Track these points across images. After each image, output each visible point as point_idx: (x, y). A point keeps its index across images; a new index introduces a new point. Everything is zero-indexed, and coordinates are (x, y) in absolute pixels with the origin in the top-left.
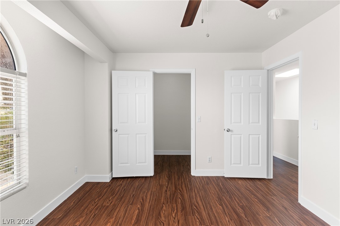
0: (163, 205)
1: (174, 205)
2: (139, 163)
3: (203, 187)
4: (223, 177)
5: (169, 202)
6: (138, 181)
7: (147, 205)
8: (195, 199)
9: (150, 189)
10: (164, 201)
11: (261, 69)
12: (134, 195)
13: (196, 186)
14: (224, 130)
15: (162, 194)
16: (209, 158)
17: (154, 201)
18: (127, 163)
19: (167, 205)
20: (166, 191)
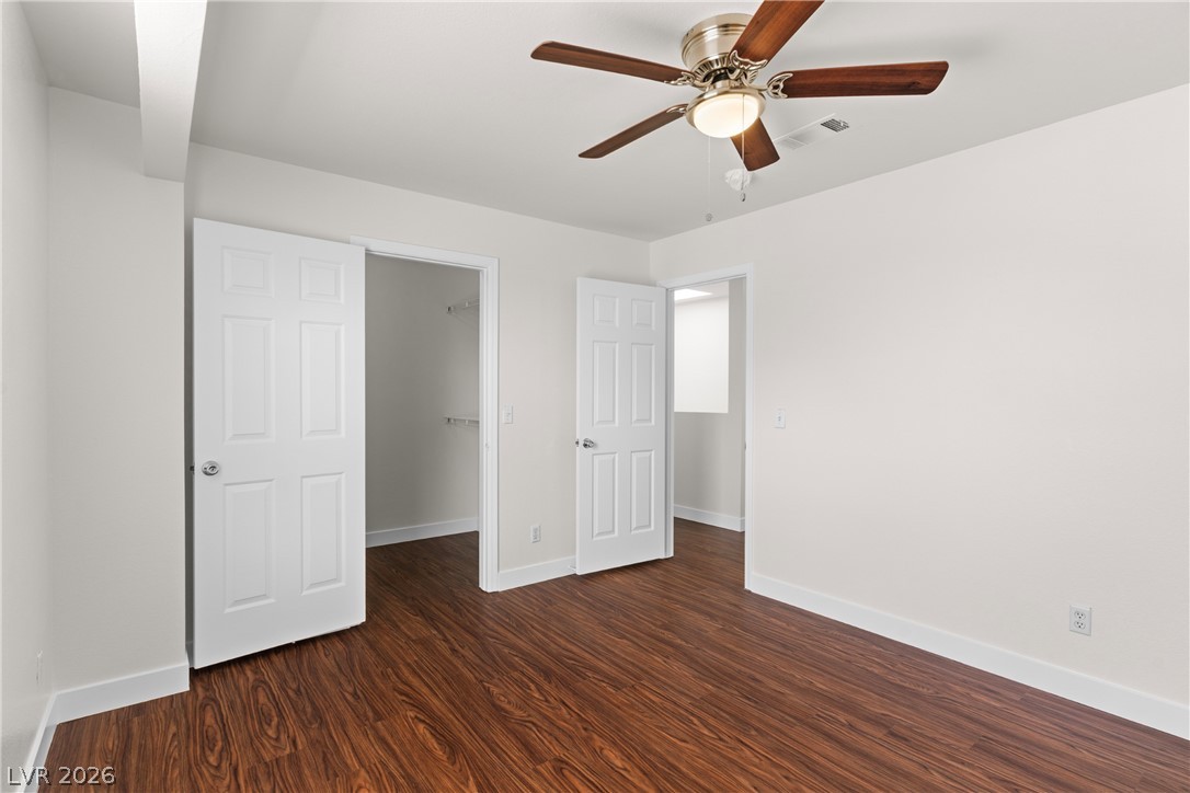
0: (484, 687)
1: (516, 675)
2: (313, 585)
3: (544, 612)
4: (574, 577)
5: (494, 674)
6: (322, 655)
7: (436, 701)
8: (552, 645)
9: (394, 661)
10: (477, 675)
11: (649, 285)
12: (356, 693)
13: (526, 615)
14: (577, 443)
15: (451, 663)
16: (535, 530)
17: (445, 686)
18: (264, 596)
19: (496, 680)
20: (454, 650)
